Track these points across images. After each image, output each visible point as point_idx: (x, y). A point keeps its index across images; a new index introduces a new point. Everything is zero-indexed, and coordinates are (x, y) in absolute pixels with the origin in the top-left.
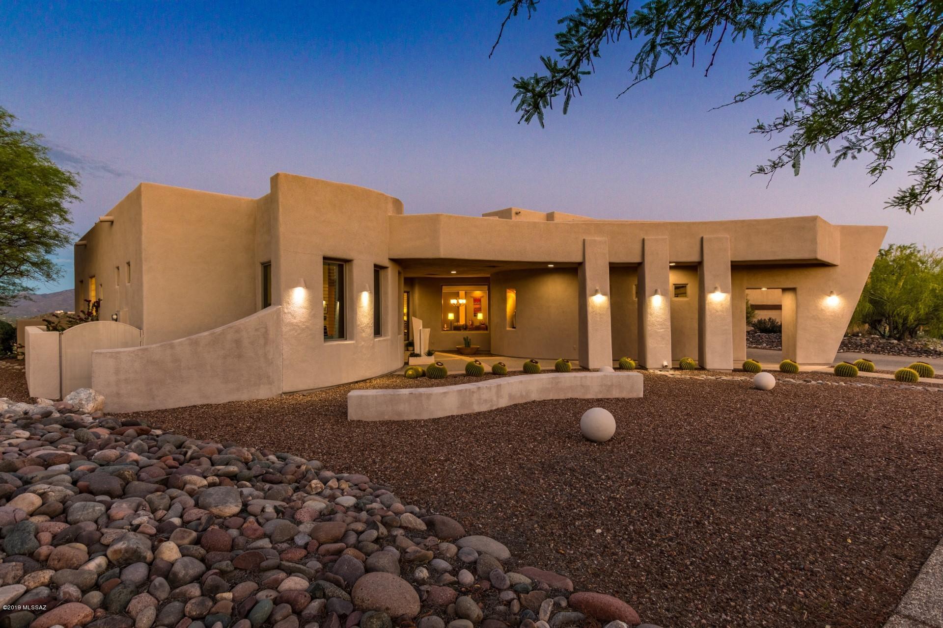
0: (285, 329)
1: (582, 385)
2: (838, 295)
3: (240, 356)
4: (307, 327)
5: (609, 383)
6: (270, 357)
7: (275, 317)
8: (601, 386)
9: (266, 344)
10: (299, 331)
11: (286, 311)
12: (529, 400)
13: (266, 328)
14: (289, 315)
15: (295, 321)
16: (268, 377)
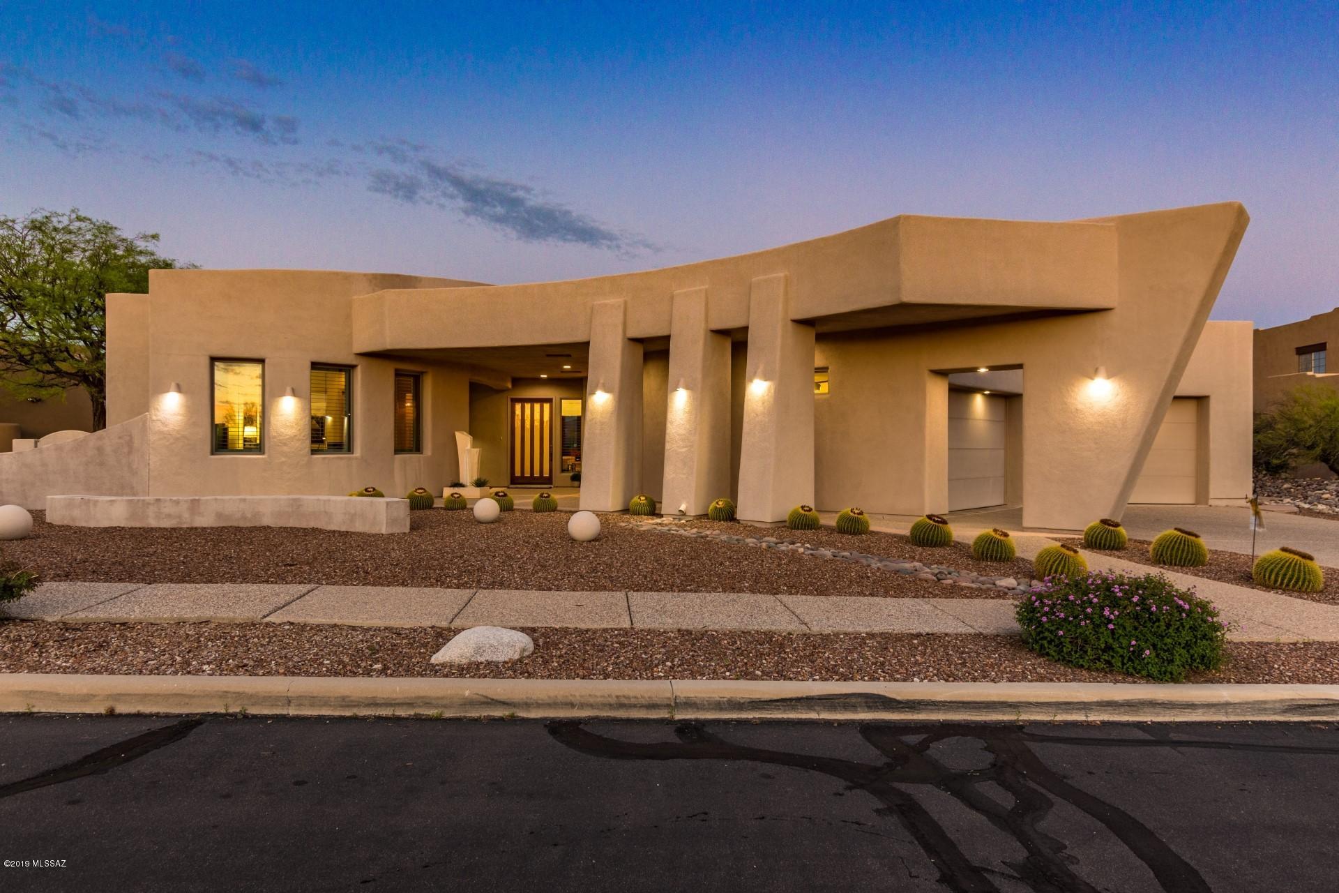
0: (152, 438)
1: (325, 512)
2: (1110, 375)
3: (102, 464)
4: (184, 437)
5: (353, 511)
6: (134, 467)
7: (141, 424)
8: (345, 514)
9: (130, 452)
10: (172, 441)
11: (154, 418)
12: (257, 524)
13: (130, 436)
14: (159, 422)
15: (166, 429)
16: (132, 488)
